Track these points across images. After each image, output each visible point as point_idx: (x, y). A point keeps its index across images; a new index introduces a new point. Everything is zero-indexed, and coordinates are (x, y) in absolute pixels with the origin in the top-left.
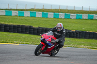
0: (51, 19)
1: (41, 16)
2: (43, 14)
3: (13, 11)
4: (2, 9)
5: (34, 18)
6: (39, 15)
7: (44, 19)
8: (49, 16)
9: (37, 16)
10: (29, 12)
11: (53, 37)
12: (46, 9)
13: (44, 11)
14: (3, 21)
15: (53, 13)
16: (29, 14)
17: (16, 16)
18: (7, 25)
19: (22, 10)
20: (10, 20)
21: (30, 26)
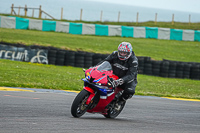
0: (188, 44)
1: (167, 37)
2: (172, 32)
3: (110, 26)
4: (89, 23)
5: (155, 41)
6: (164, 34)
7: (175, 43)
8: (185, 38)
9: (159, 37)
10: (143, 28)
11: (111, 73)
12: (179, 23)
13: (175, 26)
14: (89, 47)
15: (193, 31)
16: (144, 32)
17: (117, 36)
18: (98, 54)
19: (129, 24)
20: (104, 45)
21: (146, 58)
